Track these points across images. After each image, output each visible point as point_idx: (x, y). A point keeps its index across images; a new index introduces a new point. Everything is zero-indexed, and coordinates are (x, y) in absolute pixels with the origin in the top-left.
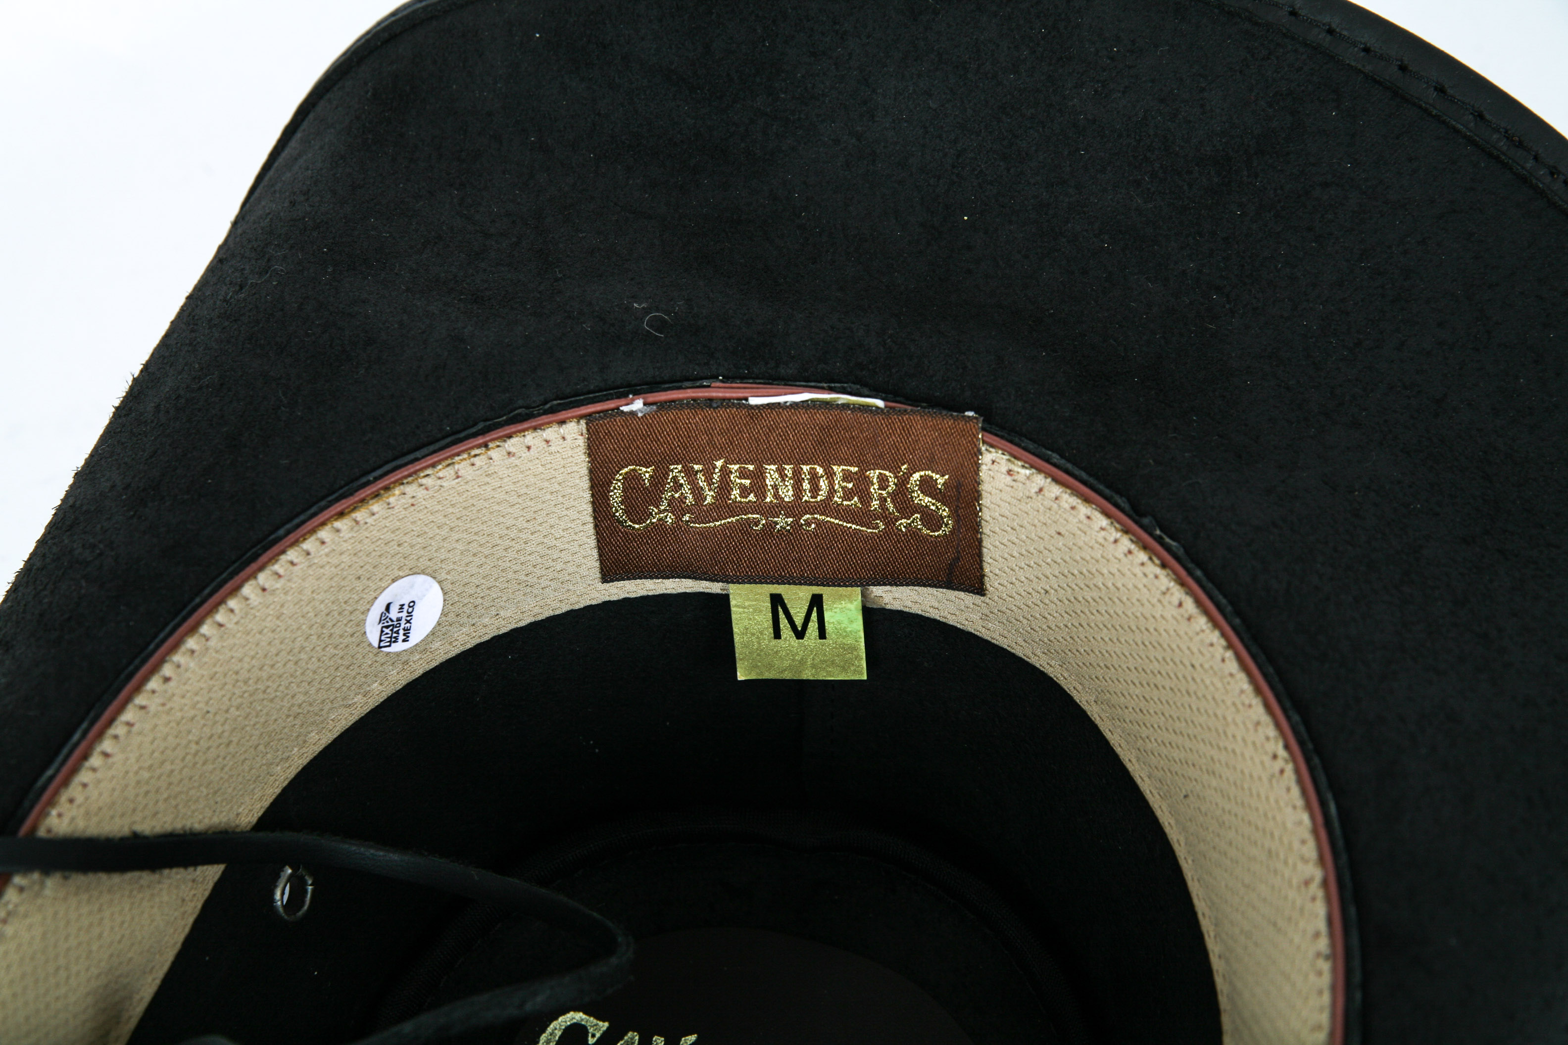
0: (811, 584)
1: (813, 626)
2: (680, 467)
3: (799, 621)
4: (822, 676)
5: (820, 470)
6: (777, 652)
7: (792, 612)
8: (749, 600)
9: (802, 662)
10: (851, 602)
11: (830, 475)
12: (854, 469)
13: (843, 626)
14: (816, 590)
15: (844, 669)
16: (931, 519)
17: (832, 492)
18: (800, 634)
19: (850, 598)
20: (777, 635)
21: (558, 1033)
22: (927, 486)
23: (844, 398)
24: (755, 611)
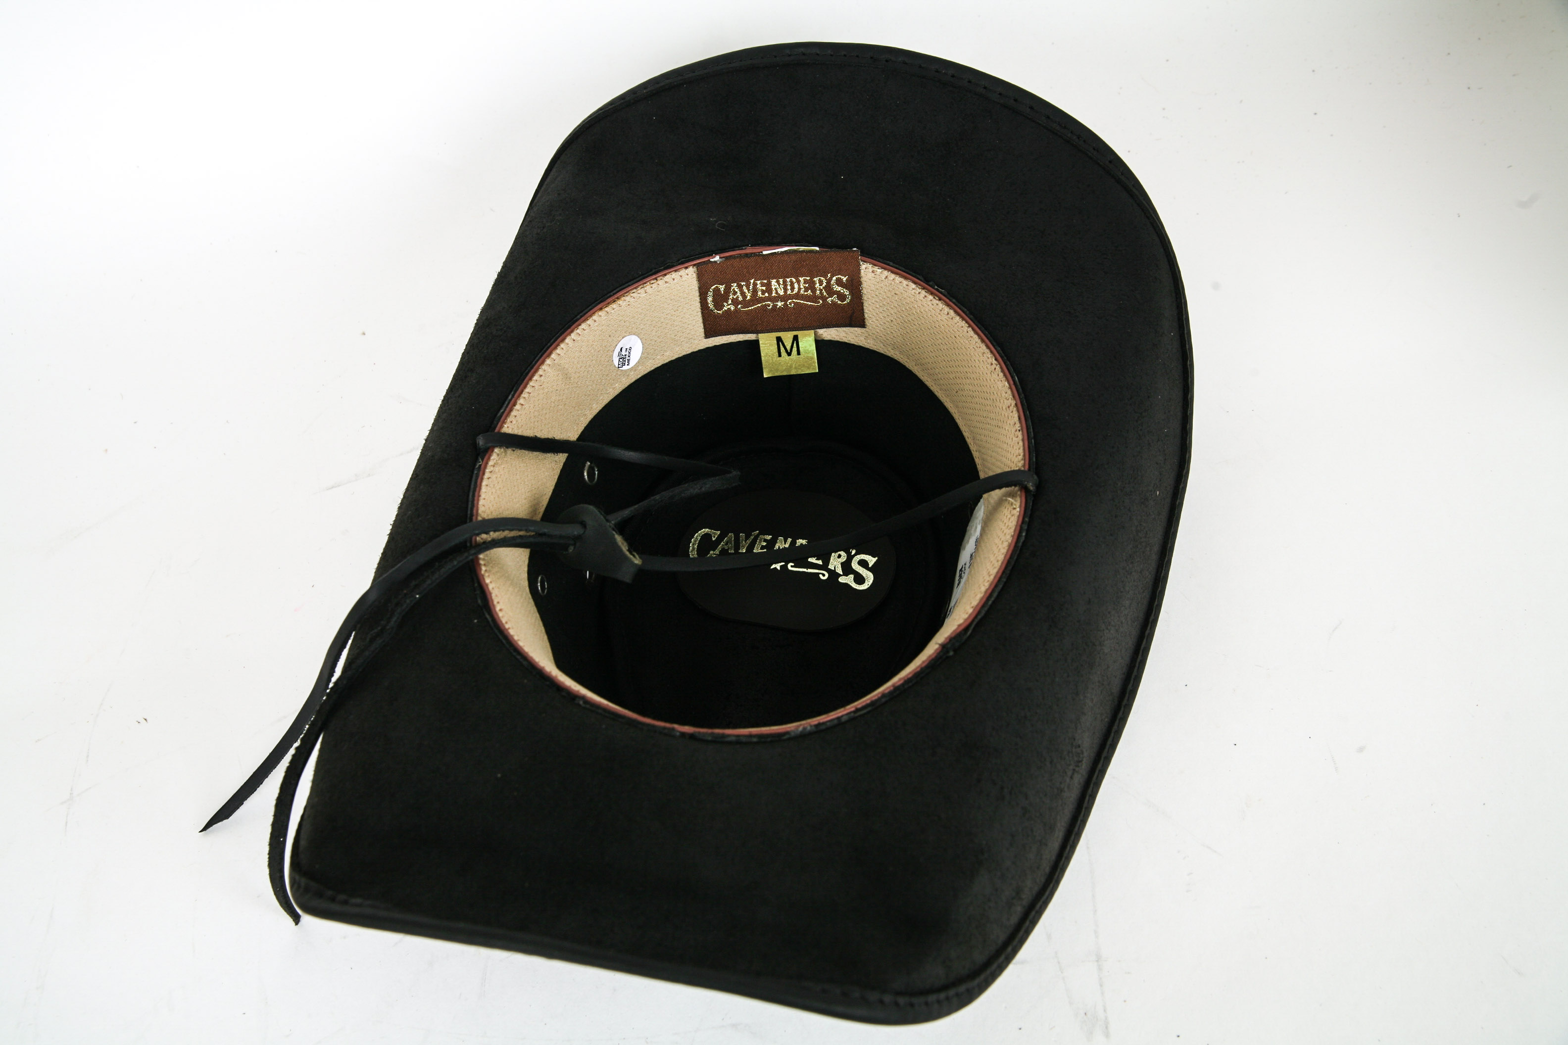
0: (793, 331)
1: (795, 349)
2: (736, 284)
3: (788, 348)
4: (800, 372)
5: (794, 280)
6: (780, 363)
7: (786, 344)
8: (767, 340)
9: (791, 367)
10: (810, 337)
11: (798, 282)
12: (808, 278)
13: (807, 348)
14: (795, 333)
15: (809, 368)
16: (842, 297)
17: (800, 289)
18: (789, 354)
19: (809, 335)
20: (780, 355)
21: (699, 538)
22: (839, 282)
23: (802, 248)
24: (770, 345)
